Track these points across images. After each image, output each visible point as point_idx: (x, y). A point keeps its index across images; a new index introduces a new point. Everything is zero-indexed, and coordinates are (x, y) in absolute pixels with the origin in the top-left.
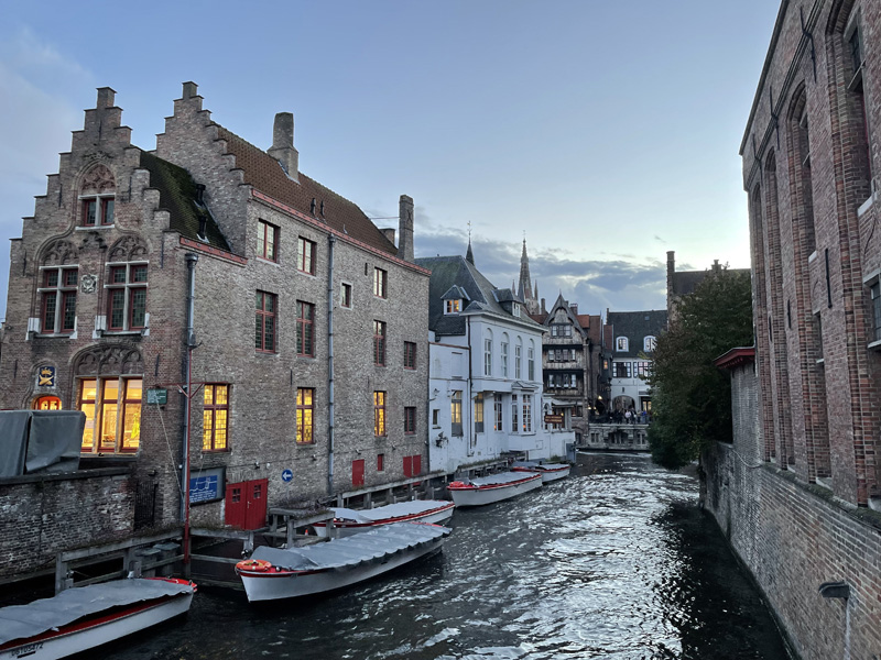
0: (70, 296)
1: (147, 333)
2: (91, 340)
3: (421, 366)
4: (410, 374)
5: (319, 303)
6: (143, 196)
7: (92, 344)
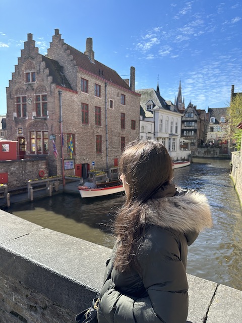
0: (24, 105)
1: (48, 117)
2: (32, 119)
4: (133, 131)
5: (102, 107)
6: (44, 72)
7: (32, 121)
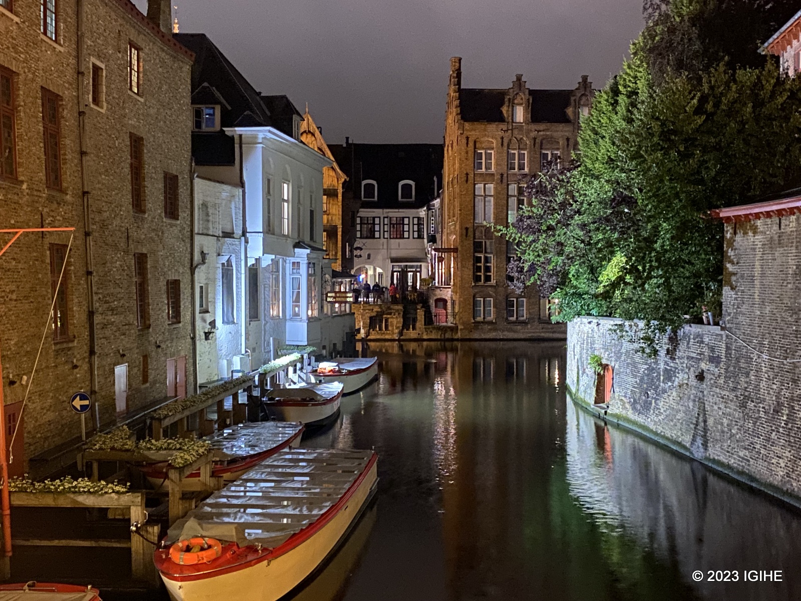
3: (183, 214)
4: (172, 226)
5: (68, 94)
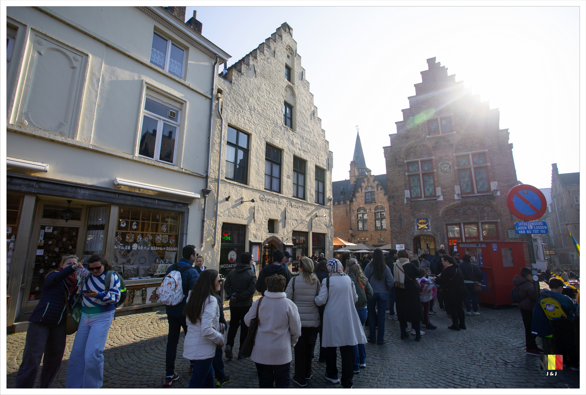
0: (429, 175)
2: (454, 200)
7: (455, 203)
